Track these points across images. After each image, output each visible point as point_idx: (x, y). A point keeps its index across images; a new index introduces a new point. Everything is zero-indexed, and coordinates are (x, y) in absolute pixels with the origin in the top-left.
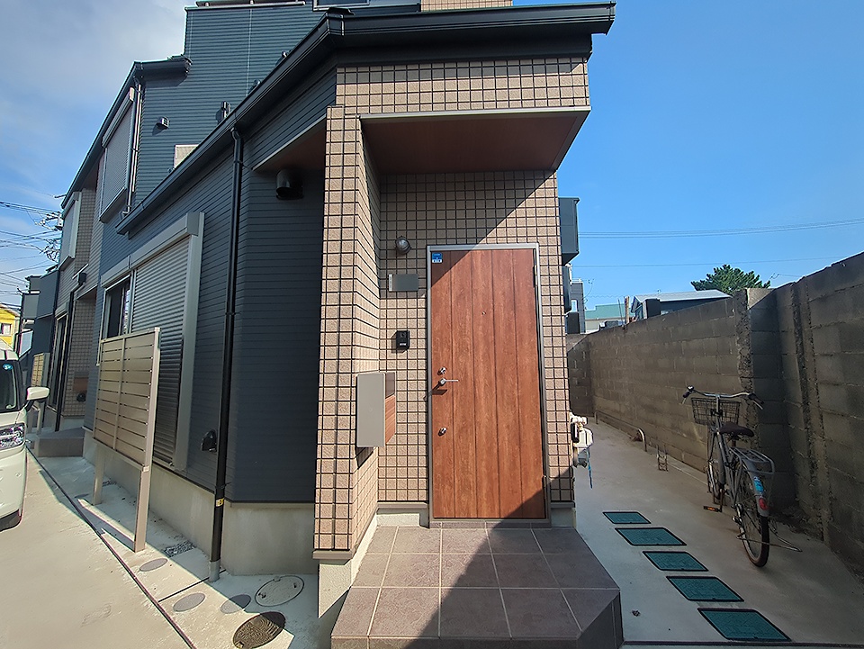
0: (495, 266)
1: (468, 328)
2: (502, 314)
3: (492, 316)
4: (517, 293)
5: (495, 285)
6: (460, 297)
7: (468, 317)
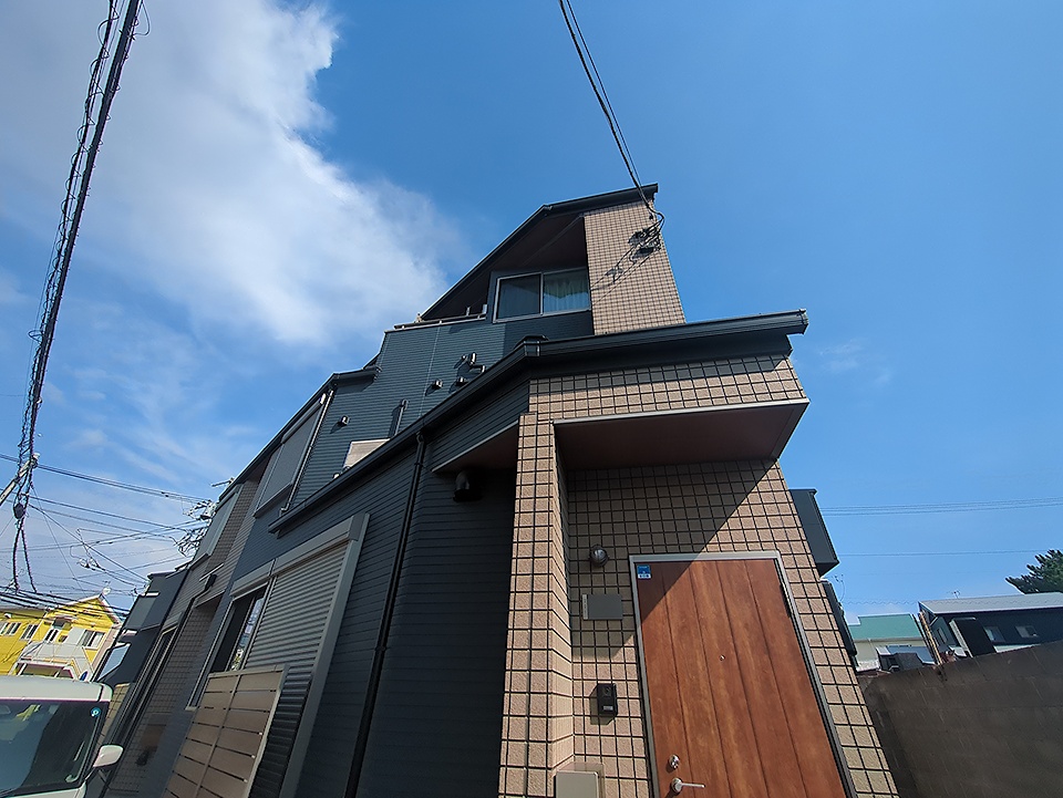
0: (726, 584)
1: (703, 684)
2: (751, 660)
3: (736, 663)
4: (765, 625)
5: (731, 613)
6: (683, 629)
7: (699, 663)
